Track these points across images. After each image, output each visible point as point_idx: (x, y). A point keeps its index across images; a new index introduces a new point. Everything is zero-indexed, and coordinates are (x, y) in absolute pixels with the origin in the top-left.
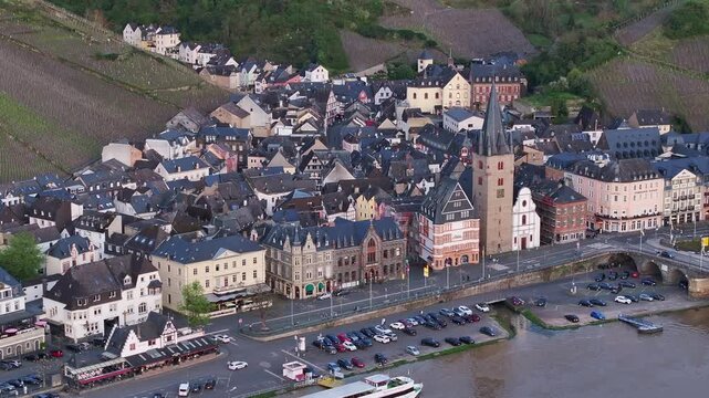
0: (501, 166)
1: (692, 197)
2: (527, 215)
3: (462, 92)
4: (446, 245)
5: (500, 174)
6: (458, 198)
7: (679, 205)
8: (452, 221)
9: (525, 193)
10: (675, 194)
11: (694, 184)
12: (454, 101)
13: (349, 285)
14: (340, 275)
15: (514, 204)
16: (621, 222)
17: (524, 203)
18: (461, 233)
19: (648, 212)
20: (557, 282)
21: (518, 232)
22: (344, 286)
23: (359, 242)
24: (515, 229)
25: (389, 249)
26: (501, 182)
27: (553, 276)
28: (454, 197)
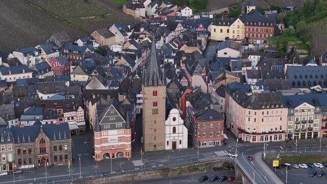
0: (155, 93)
1: (311, 122)
2: (177, 127)
3: (241, 30)
4: (103, 145)
5: (155, 99)
6: (112, 114)
7: (300, 127)
8: (108, 129)
9: (175, 112)
10: (297, 119)
11: (313, 113)
12: (236, 34)
13: (27, 167)
14: (20, 160)
15: (166, 119)
16: (252, 136)
17: (174, 119)
18: (116, 138)
19: (274, 130)
20: (174, 178)
21: (170, 137)
22: (23, 167)
23: (33, 140)
24: (167, 136)
25: (58, 145)
26: (155, 104)
27: (170, 174)
28: (109, 114)
